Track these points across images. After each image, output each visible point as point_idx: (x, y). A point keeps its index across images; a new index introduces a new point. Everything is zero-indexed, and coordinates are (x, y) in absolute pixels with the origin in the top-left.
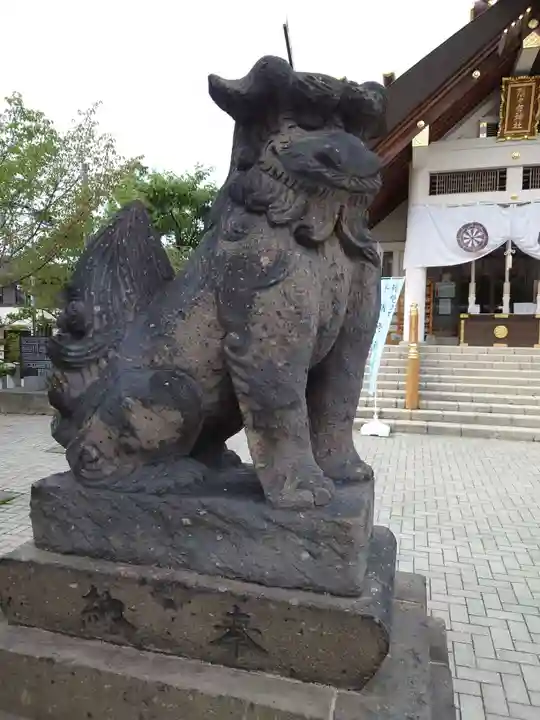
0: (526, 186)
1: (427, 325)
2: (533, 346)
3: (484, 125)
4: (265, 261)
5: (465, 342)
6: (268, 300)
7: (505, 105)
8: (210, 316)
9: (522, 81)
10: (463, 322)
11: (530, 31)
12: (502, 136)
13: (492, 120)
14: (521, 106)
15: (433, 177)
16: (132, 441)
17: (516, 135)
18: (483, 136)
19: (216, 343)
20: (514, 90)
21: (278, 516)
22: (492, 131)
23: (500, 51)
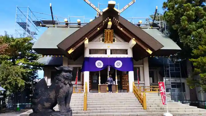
0: (111, 54)
1: (90, 87)
2: (116, 92)
3: (101, 39)
4: (61, 86)
5: (100, 92)
6: (61, 90)
7: (105, 36)
8: (54, 92)
9: (109, 31)
10: (99, 86)
11: (109, 21)
12: (105, 42)
13: (103, 38)
14: (109, 36)
15: (90, 50)
16: (44, 107)
17: (109, 42)
18: (101, 41)
19: (55, 95)
20: (107, 32)
21: (62, 113)
22: (103, 40)
23: (103, 24)
